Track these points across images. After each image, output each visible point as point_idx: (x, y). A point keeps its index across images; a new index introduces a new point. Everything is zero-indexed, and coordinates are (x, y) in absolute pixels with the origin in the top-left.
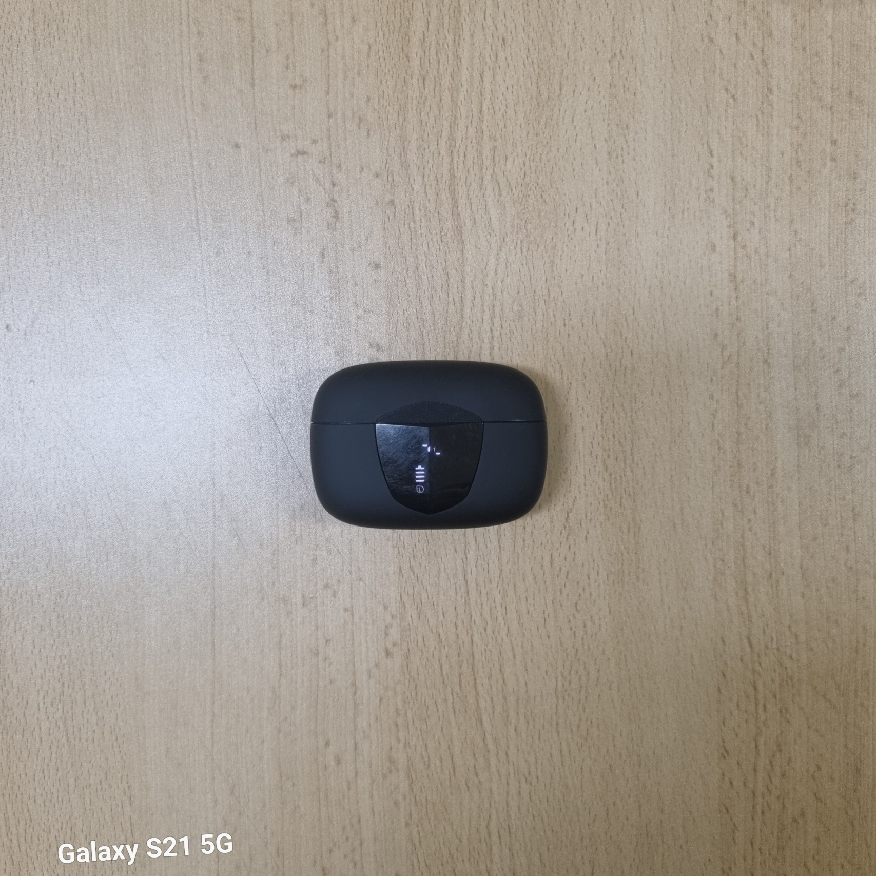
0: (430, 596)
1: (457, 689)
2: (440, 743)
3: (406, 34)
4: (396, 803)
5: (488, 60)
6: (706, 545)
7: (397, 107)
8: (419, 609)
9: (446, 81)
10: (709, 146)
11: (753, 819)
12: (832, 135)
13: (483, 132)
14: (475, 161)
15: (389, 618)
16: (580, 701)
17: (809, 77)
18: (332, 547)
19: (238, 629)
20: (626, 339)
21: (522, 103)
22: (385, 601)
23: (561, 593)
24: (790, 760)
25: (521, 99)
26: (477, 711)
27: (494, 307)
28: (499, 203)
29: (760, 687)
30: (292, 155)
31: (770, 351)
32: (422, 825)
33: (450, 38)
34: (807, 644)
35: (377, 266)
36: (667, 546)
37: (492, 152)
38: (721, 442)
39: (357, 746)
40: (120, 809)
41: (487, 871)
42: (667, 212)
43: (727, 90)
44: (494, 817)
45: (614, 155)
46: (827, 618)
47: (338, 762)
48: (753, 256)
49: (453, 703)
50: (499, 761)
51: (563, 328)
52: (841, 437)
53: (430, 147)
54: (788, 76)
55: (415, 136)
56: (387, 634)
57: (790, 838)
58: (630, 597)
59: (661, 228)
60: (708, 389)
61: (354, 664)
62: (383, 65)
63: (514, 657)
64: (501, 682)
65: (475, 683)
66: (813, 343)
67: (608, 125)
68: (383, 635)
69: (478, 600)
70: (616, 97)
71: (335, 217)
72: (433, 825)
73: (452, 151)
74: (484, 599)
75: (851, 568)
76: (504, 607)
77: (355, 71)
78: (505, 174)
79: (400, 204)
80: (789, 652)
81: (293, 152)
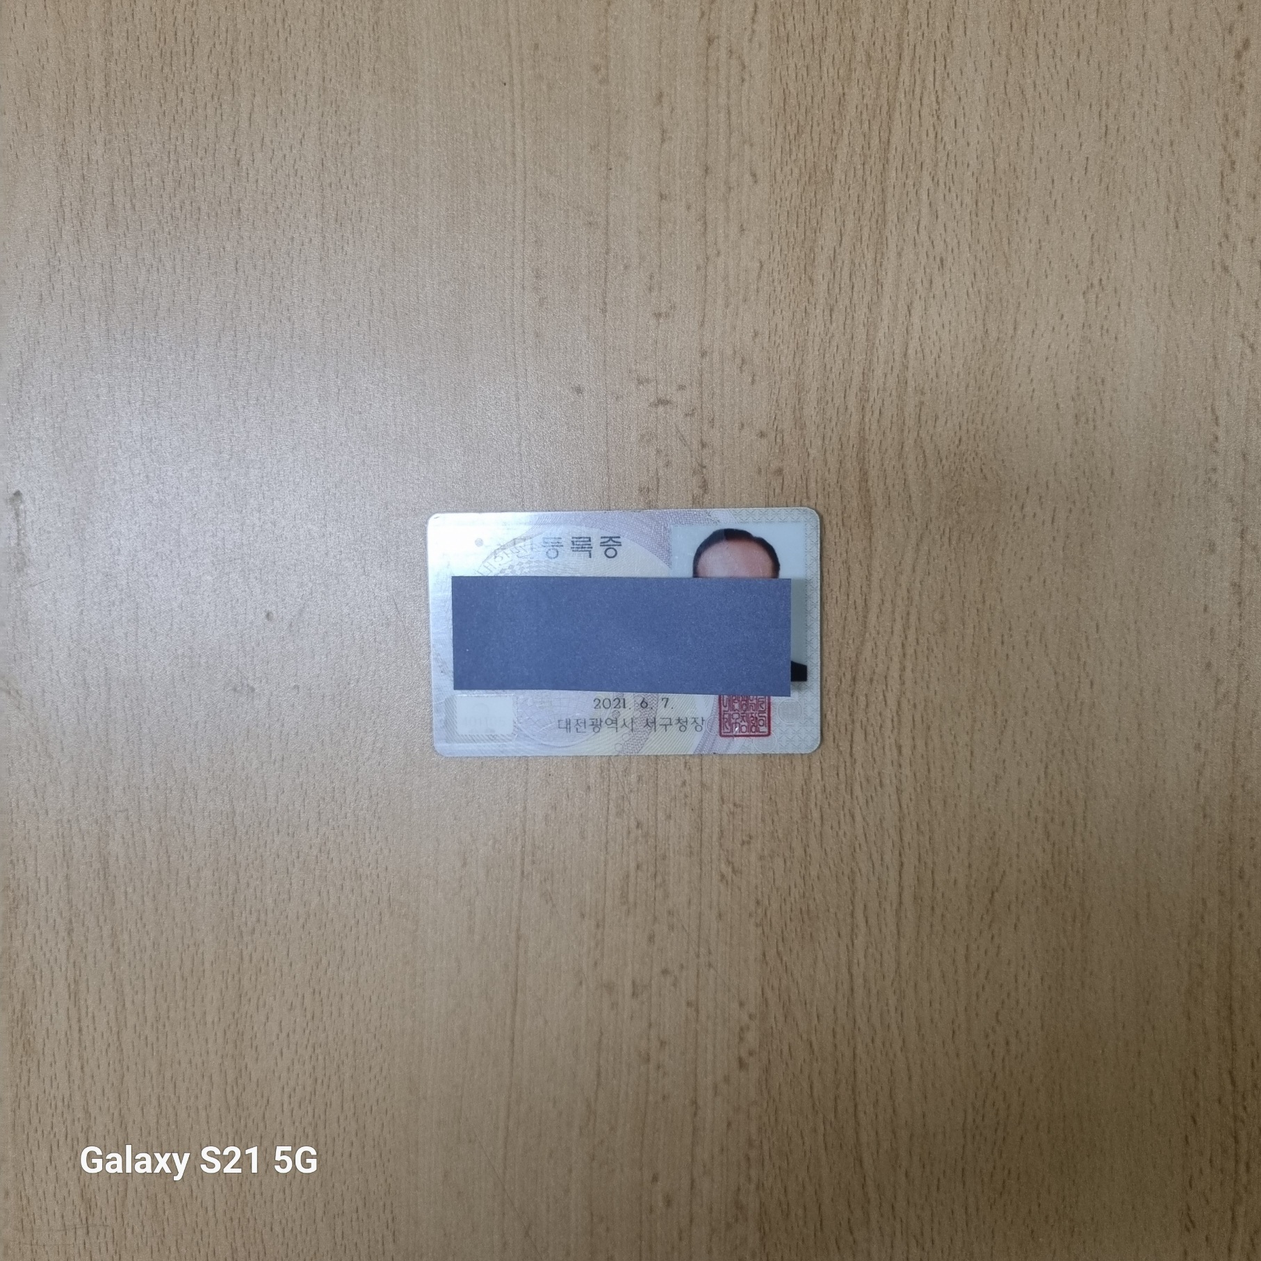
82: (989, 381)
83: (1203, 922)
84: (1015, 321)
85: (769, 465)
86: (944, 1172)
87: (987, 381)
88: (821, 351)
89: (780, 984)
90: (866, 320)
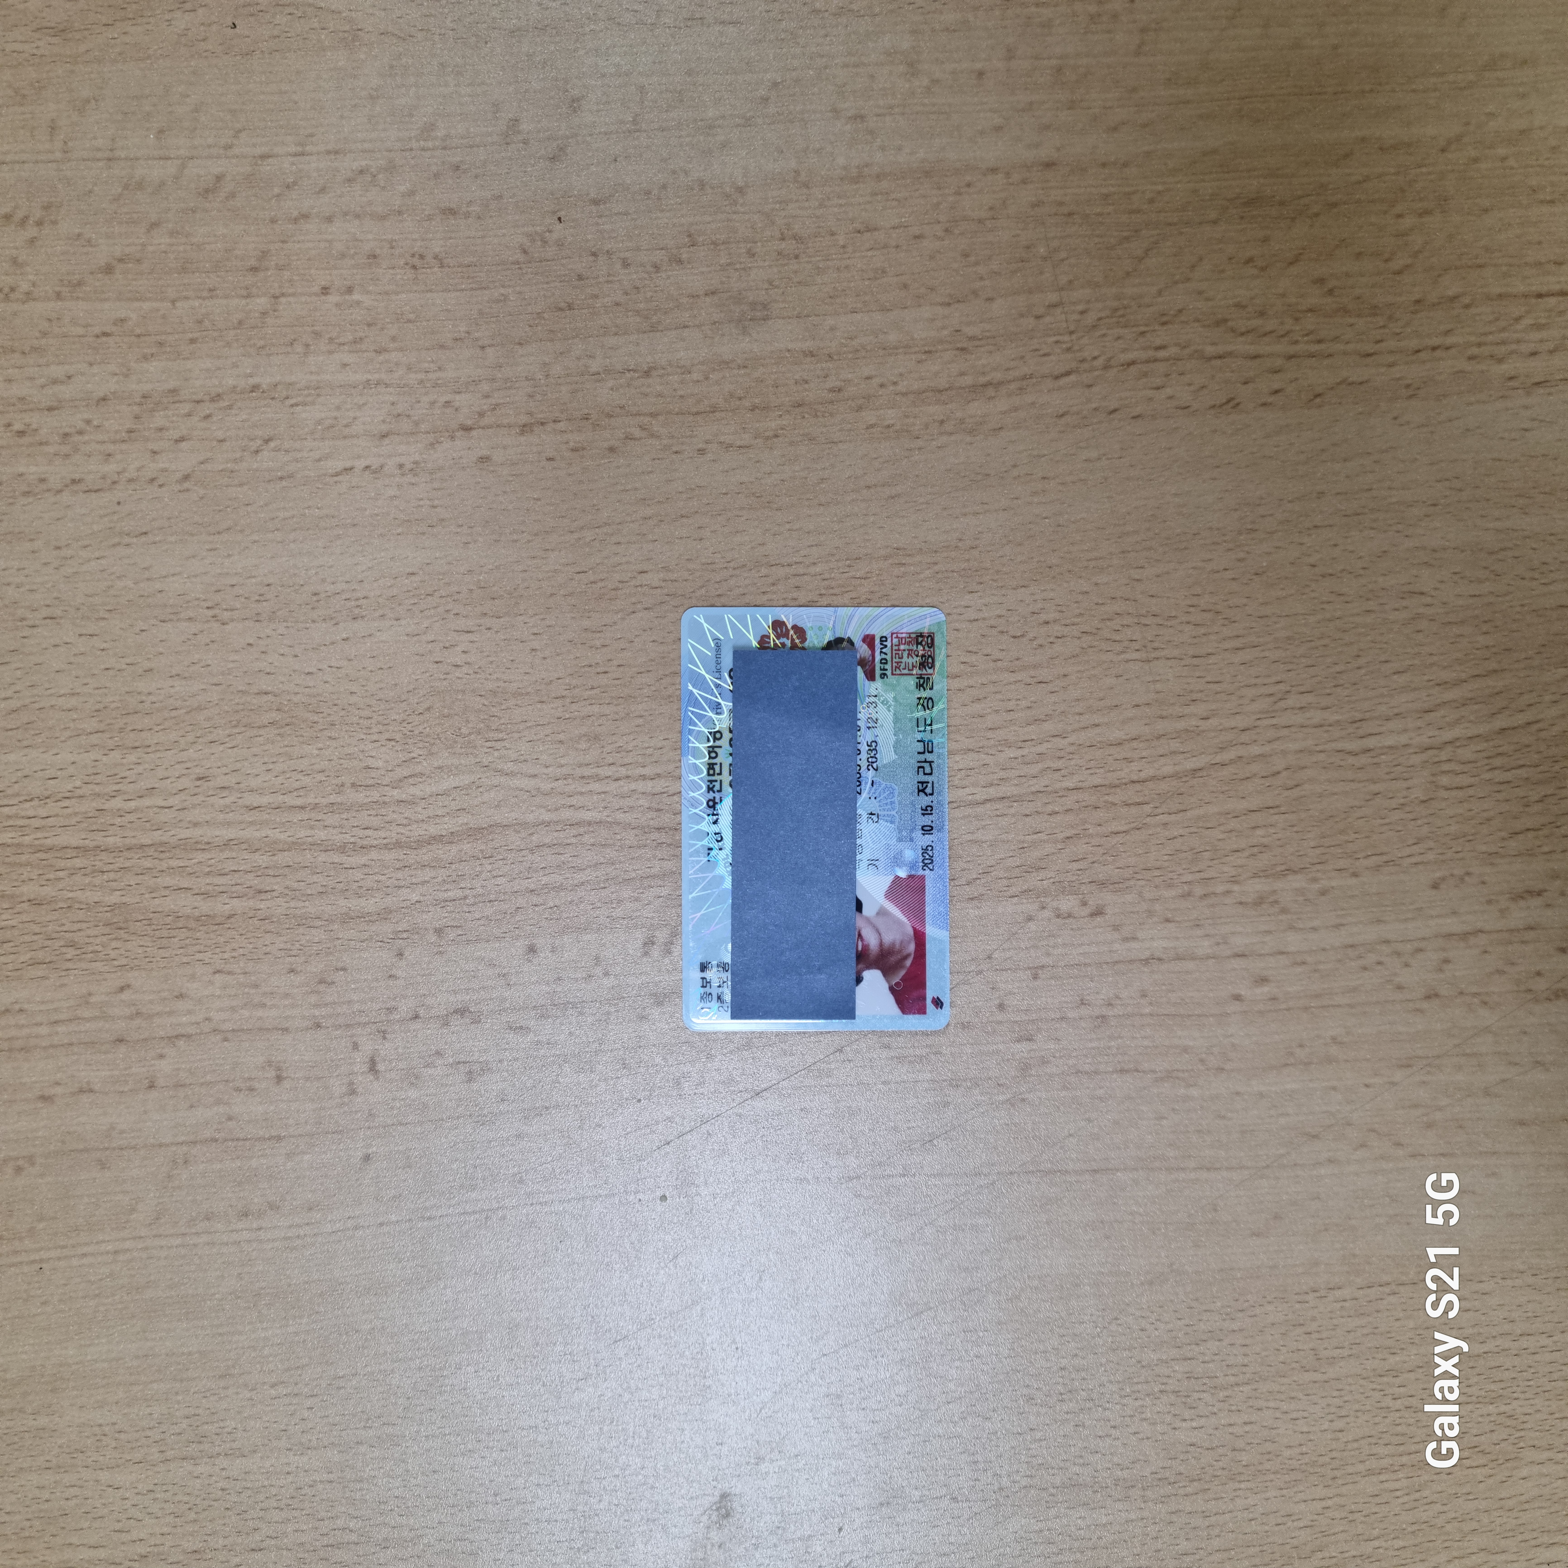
0: (1010, 854)
1: (1147, 809)
2: (1231, 831)
3: (197, 919)
4: (1323, 893)
5: (227, 801)
6: (920, 449)
7: (301, 930)
8: (1030, 870)
9: (262, 860)
10: (337, 474)
11: (1330, 356)
12: (316, 295)
13: (332, 804)
14: (373, 812)
15: (1045, 913)
16: (1160, 625)
17: (232, 333)
19: (1071, 1135)
20: (622, 582)
21: (287, 749)
22: (1020, 920)
23: (1000, 660)
24: (1239, 306)
25: (282, 751)
26: (1180, 778)
28: (433, 775)
29: (1130, 356)
30: (377, 1079)
31: (631, 368)
32: (1355, 852)
33: (201, 856)
34: (1062, 289)
35: (532, 949)
36: (924, 506)
37: (361, 789)
38: (767, 434)
39: (1240, 953)
41: (1422, 752)
42: (435, 530)
43: (257, 452)
44: (1340, 745)
45: (357, 611)
46: (1023, 261)
47: (1263, 980)
48: (494, 401)
49: (1170, 814)
50: (1255, 741)
51: (609, 675)
52: (754, 255)
53: (356, 879)
54: (233, 363)
55: (342, 902)
56: (1070, 916)
57: (1358, 298)
58: (1002, 557)
59: (459, 538)
60: (691, 458)
61: (1117, 962)
62: (241, 951)
63: (1097, 725)
64: (1135, 744)
65: (1138, 782)
66: (618, 305)
67: (314, 621)
68: (1071, 920)
69: (1014, 782)
70: (274, 612)
71: (462, 1016)
72: (1357, 836)
73: (361, 847)
74: (1012, 774)
75: (946, 230)
76: (1023, 745)
77: (253, 991)
78: (390, 769)
79: (440, 919)
80: (1076, 317)
81: (372, 1078)
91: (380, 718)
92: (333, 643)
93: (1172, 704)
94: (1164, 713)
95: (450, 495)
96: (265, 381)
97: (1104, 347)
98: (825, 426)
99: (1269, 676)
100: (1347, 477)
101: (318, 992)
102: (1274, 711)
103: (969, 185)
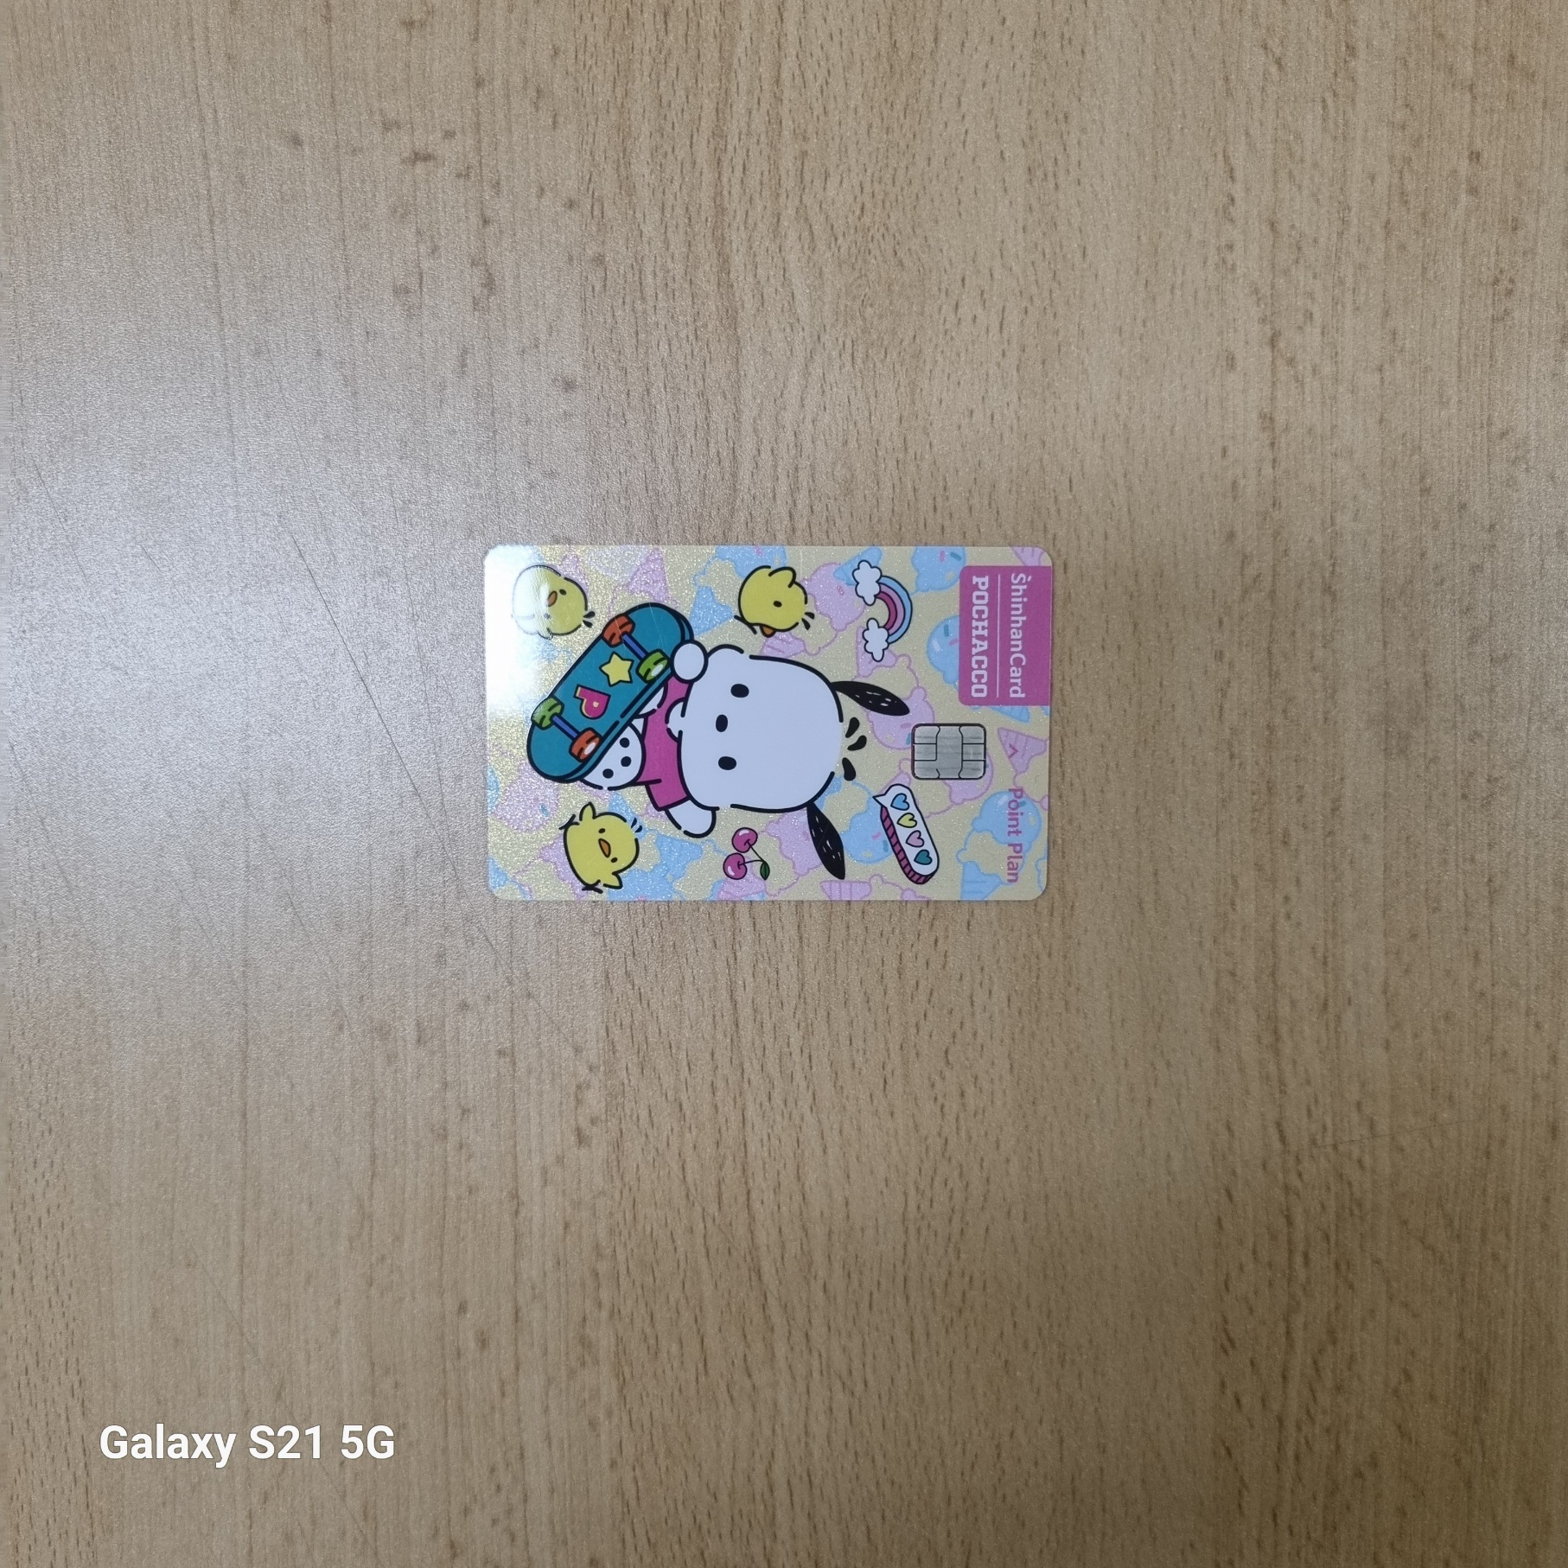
0: (663, 1031)
1: (713, 1209)
2: (678, 1313)
4: (593, 1424)
6: (1200, 943)
7: (611, 68)
8: (641, 1054)
9: (710, 20)
10: (1226, 158)
11: (1278, 1470)
12: (1471, 143)
13: (781, 122)
14: (765, 180)
15: (583, 1071)
16: (949, 1238)
17: (1429, 24)
18: (474, 931)
19: (293, 1086)
20: (1054, 539)
21: (859, 65)
22: (575, 1037)
23: (918, 1033)
24: (1352, 1359)
25: (857, 57)
26: (750, 1253)
27: (796, 469)
28: (811, 264)
29: (1299, 1219)
30: (403, 161)
31: (1337, 568)
32: (642, 1467)
34: (1393, 1138)
35: (569, 386)
36: (1126, 945)
37: (799, 163)
38: (1236, 744)
39: (520, 1314)
40: (63, 1422)
41: (765, 1555)
42: (1141, 288)
43: (1265, 48)
44: (780, 1455)
45: (1039, 173)
46: (1433, 1090)
47: (483, 1342)
48: (1308, 380)
49: (705, 1236)
50: (792, 1349)
51: (931, 514)
52: (1472, 740)
53: (677, 150)
54: (1388, 23)
55: (646, 129)
56: (579, 1102)
57: (1348, 1508)
58: (1052, 1041)
59: (1128, 321)
60: (1212, 641)
61: (515, 1158)
63: (825, 1151)
64: (797, 1198)
65: (748, 1200)
66: (1423, 555)
67: (1029, 113)
68: (573, 1103)
69: (757, 1042)
70: (1046, 58)
71: (484, 286)
72: (663, 1469)
73: (719, 159)
74: (768, 1039)
75: (1482, 994)
76: (806, 1055)
78: (823, 206)
79: (615, 261)
80: (1356, 1153)
81: (405, 155)
82: (902, 117)
83: (1234, 910)
84: (936, 29)
85: (584, 249)
86: (879, 1283)
87: (898, 119)
88: (653, 75)
89: (633, 1021)
90: (717, 29)
91: (892, 197)
92: (998, 137)
93: (846, 1249)
94: (835, 1237)
95: (1187, 311)
96: (1360, 66)
97: (1314, 1186)
98: (1240, 821)
99: (874, 1371)
100: (1122, 1484)
101: (525, 88)
102: (829, 1374)
103: (1538, 1026)
